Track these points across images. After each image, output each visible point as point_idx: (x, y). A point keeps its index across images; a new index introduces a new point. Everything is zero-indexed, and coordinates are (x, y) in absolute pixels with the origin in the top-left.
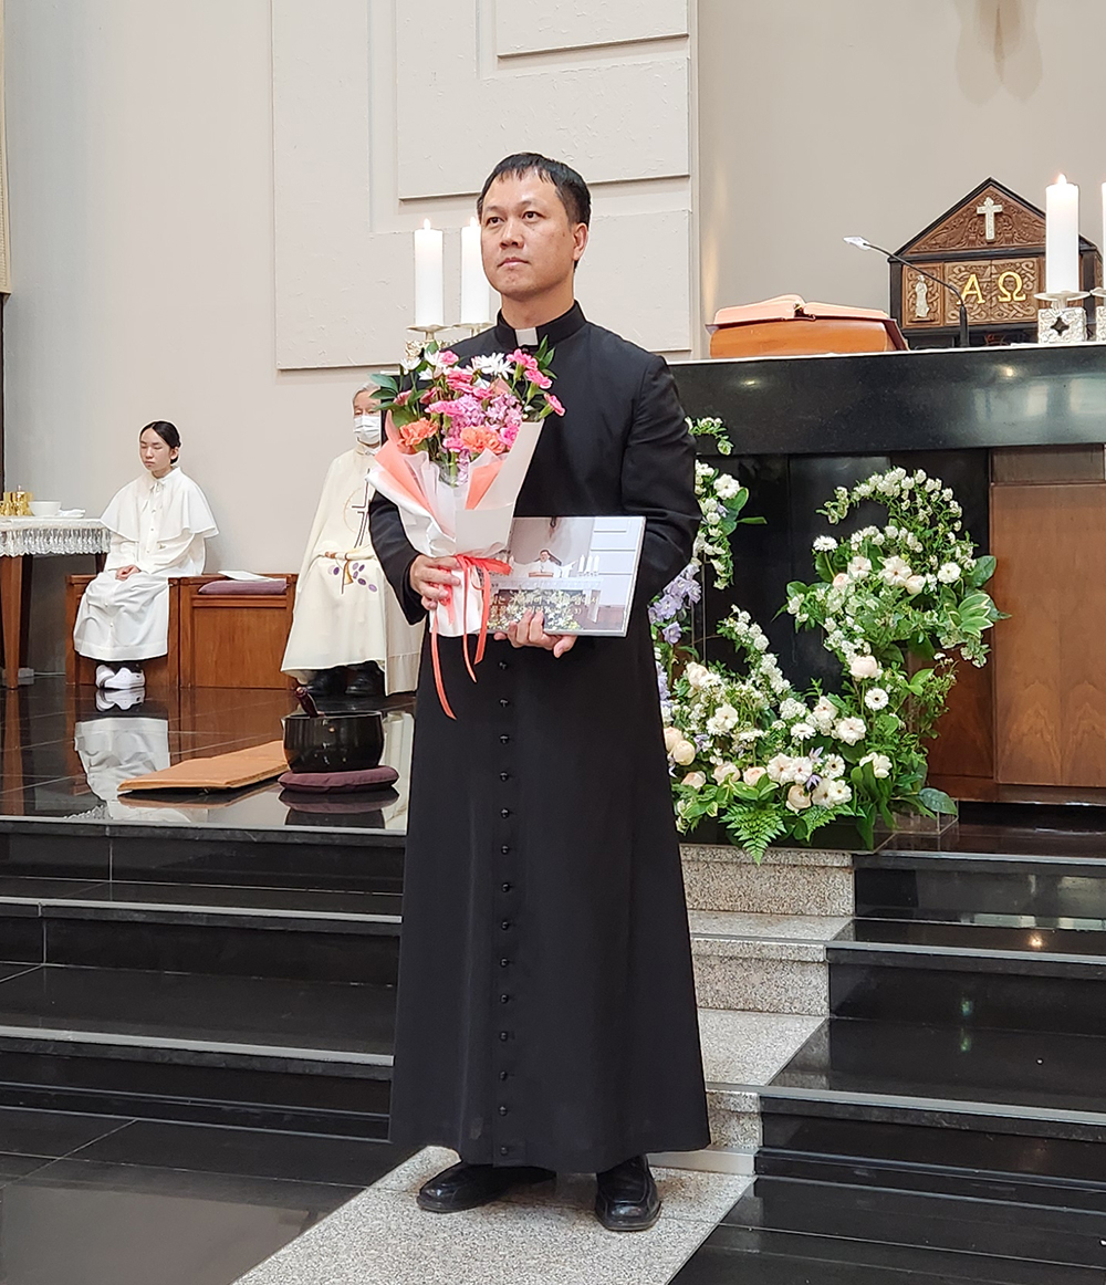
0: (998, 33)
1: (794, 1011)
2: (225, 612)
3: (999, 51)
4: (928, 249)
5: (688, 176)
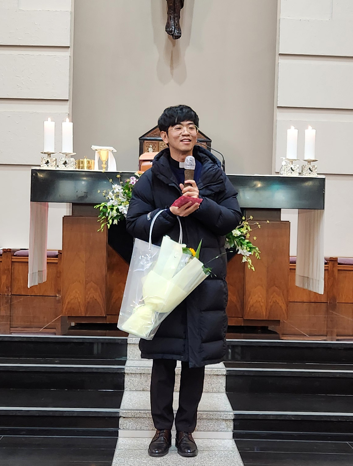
0: (172, 59)
1: (214, 391)
3: (172, 67)
4: (153, 136)
5: (68, 100)
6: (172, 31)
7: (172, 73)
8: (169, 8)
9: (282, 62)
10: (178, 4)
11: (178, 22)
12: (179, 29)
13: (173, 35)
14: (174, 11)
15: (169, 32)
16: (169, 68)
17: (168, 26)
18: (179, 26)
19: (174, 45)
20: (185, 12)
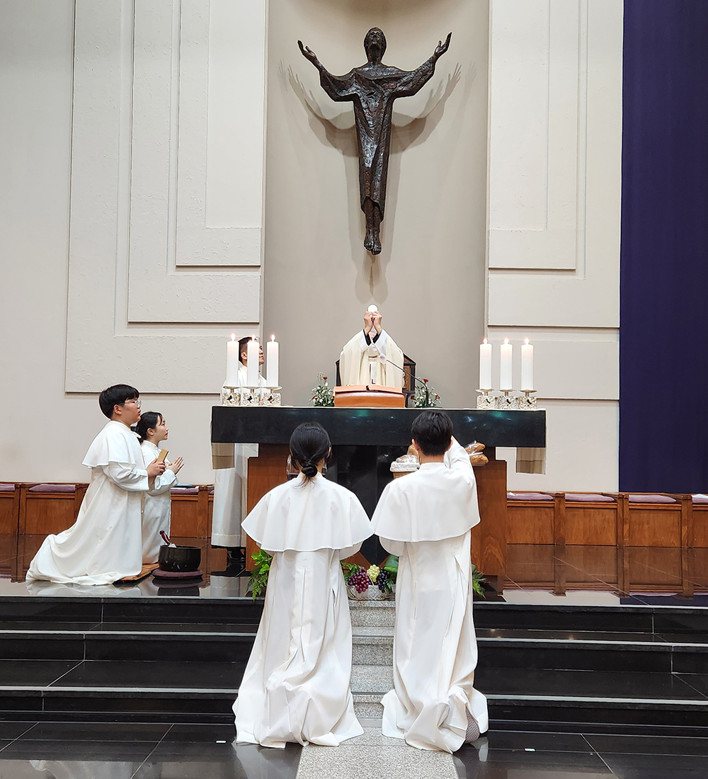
0: (371, 277)
2: (43, 500)
3: (371, 284)
5: (258, 323)
6: (371, 246)
7: (372, 292)
8: (368, 221)
9: (492, 277)
10: (377, 217)
11: (378, 236)
12: (379, 244)
13: (372, 250)
14: (374, 225)
15: (368, 247)
16: (368, 286)
17: (366, 241)
18: (379, 240)
19: (373, 262)
20: (385, 224)
